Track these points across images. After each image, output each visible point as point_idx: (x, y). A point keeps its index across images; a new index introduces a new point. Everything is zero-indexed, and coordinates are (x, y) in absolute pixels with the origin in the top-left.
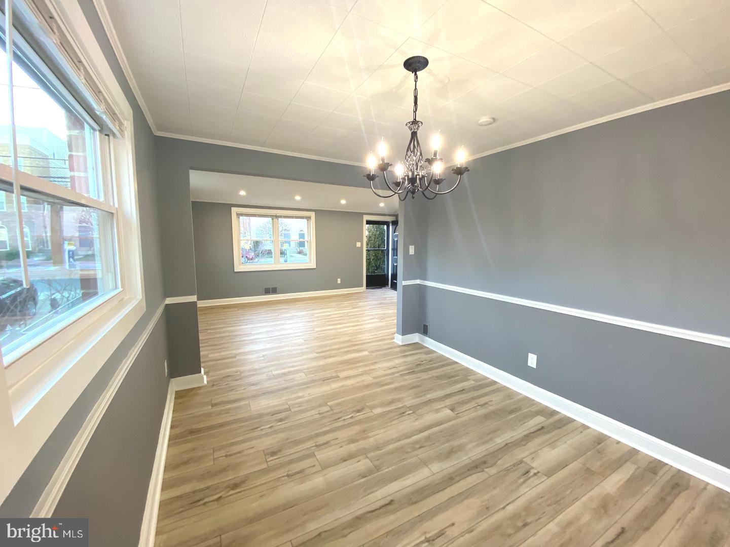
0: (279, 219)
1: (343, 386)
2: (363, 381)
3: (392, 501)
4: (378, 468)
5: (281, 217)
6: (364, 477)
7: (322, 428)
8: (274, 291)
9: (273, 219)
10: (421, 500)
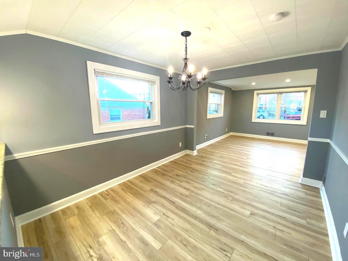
0: (283, 94)
1: (226, 177)
2: (237, 180)
3: (175, 203)
4: (187, 196)
5: (283, 93)
6: (181, 194)
7: (195, 179)
8: (272, 135)
9: (278, 94)
10: (179, 210)
